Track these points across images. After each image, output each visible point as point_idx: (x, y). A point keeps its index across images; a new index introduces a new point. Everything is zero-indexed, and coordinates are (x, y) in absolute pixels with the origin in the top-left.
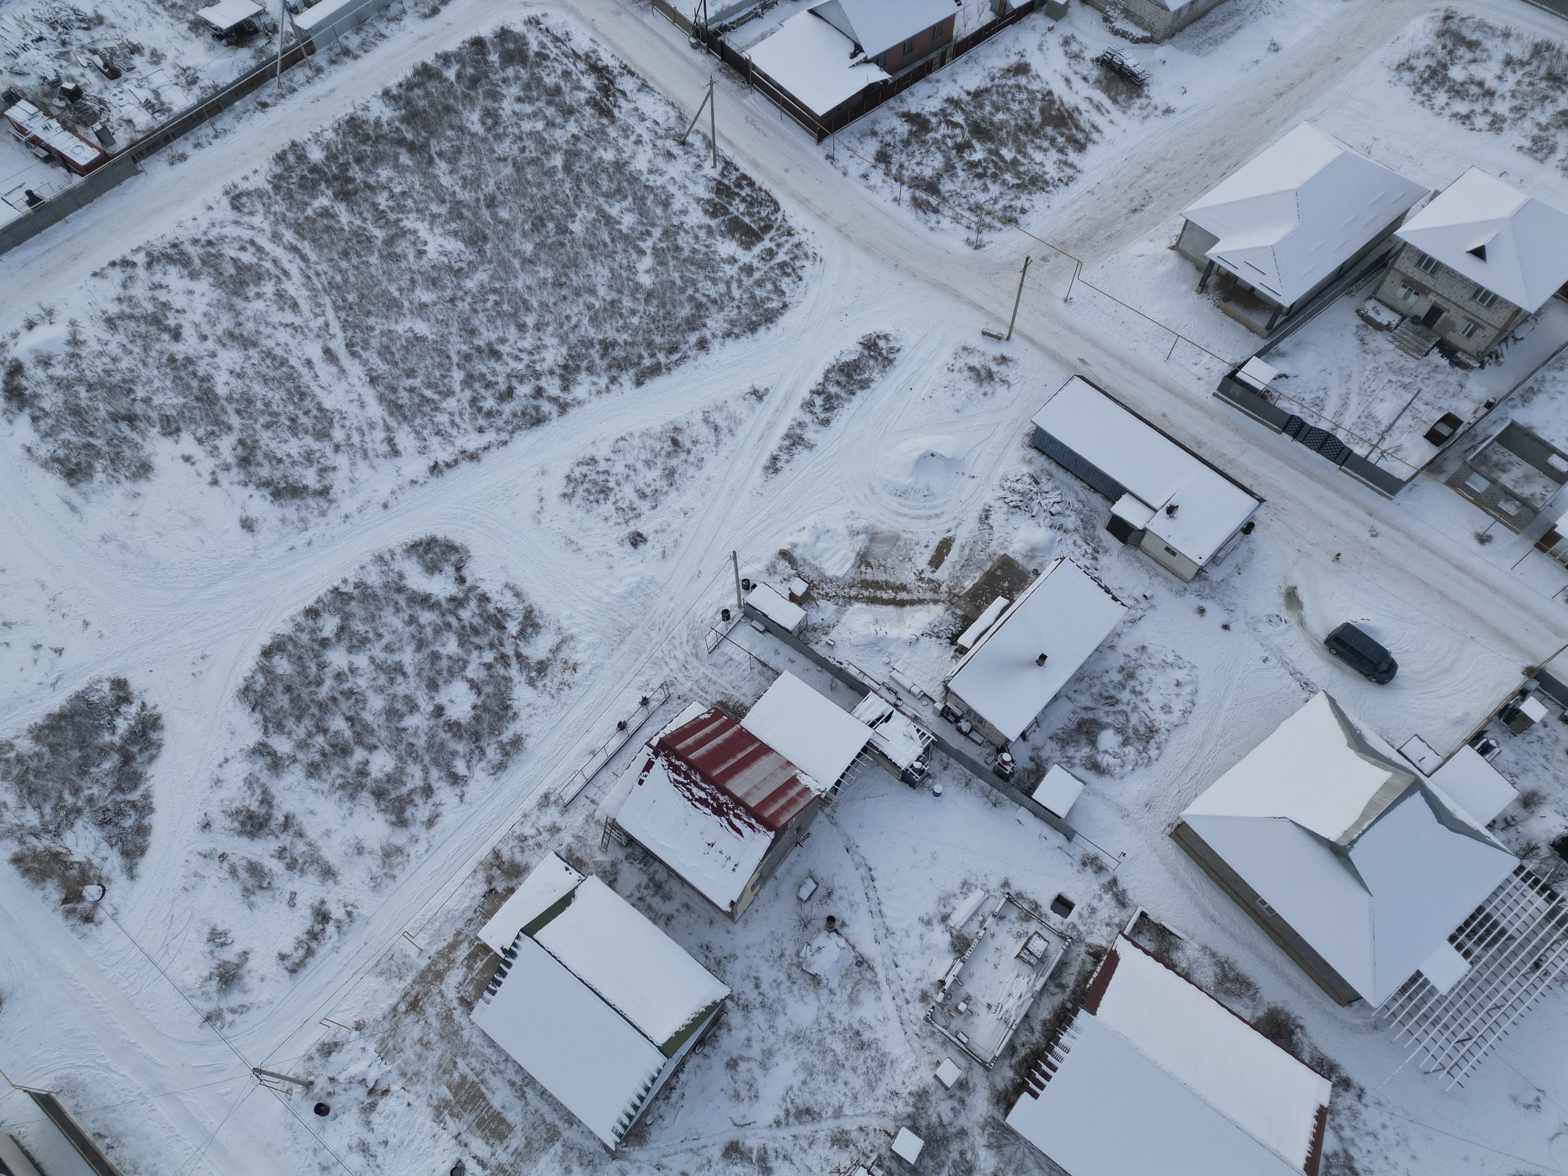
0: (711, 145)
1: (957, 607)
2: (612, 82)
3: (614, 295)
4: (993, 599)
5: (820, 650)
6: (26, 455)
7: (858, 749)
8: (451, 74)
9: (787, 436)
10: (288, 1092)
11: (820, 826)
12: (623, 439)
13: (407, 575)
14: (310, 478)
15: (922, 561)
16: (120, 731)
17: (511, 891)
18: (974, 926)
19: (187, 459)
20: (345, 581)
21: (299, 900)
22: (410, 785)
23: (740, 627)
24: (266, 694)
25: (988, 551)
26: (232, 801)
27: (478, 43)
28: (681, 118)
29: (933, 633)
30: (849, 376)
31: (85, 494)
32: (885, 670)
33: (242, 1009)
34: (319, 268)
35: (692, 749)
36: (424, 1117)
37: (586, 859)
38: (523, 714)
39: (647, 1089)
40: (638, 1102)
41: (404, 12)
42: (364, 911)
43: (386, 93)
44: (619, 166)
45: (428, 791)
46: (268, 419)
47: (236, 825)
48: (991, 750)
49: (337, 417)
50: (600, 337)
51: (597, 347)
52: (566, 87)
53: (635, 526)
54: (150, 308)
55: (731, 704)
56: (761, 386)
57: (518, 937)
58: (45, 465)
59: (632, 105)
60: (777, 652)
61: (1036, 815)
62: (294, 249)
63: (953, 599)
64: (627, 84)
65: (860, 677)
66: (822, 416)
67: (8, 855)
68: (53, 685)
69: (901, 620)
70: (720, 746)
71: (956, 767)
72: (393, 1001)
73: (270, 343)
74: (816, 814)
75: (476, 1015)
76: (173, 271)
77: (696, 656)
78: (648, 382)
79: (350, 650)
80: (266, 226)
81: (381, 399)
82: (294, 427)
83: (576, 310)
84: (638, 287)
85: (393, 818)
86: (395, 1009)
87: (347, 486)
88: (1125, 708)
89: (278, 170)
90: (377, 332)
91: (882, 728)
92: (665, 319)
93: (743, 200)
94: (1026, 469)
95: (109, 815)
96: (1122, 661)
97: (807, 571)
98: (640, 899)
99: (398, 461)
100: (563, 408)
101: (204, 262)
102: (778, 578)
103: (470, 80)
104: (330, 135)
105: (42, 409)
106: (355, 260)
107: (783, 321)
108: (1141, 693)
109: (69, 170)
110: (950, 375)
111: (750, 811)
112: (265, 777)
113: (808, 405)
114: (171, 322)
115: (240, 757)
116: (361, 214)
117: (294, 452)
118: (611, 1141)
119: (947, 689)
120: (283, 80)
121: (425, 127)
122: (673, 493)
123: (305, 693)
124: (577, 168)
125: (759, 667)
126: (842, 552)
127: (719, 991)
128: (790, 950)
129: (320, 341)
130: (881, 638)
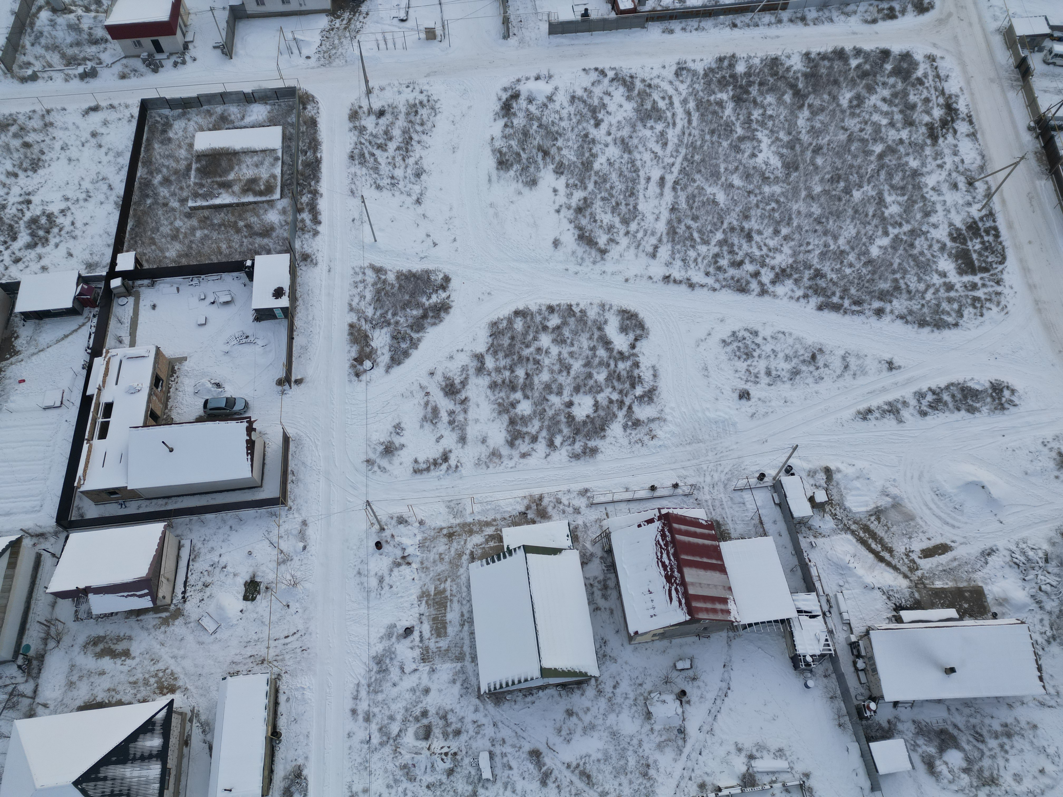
0: (989, 195)
1: (918, 591)
2: (953, 121)
3: (847, 248)
4: (948, 607)
5: (804, 543)
6: (489, 141)
7: (779, 618)
8: (854, 63)
9: (890, 404)
10: (372, 524)
11: (720, 638)
12: (784, 333)
13: (609, 323)
14: (602, 240)
15: (918, 545)
16: (431, 301)
17: (534, 522)
18: (766, 779)
19: (555, 191)
20: (578, 305)
21: (442, 441)
22: (529, 429)
23: (765, 490)
24: (502, 333)
25: (971, 575)
26: (450, 371)
27: (886, 54)
28: (982, 168)
29: (888, 594)
30: (965, 397)
31: (499, 177)
32: (837, 588)
33: (383, 470)
34: (693, 131)
35: (681, 532)
36: (415, 592)
37: (581, 539)
38: (608, 440)
39: (520, 682)
40: (510, 683)
41: (855, 12)
42: (463, 471)
43: (807, 55)
44: (916, 173)
45: (534, 439)
46: (607, 195)
47: (444, 384)
48: (867, 693)
49: (640, 217)
50: (819, 267)
51: (812, 271)
52: (920, 107)
53: (749, 387)
54: (596, 102)
55: (723, 528)
56: (897, 361)
57: (519, 547)
58: (494, 151)
59: (955, 142)
60: (775, 522)
61: (862, 756)
62: (689, 113)
63: (919, 584)
64: (962, 127)
65: (815, 579)
66: (924, 408)
67: (350, 322)
68: (422, 258)
69: (872, 568)
70: (698, 545)
71: (833, 682)
72: (444, 525)
73: (638, 156)
74: (722, 630)
75: (473, 565)
76: (622, 89)
77: (725, 486)
78: (826, 311)
79: (554, 341)
80: (684, 93)
81: (669, 222)
82: (615, 209)
83: (816, 242)
84: (867, 252)
85: (509, 439)
86: (441, 529)
87: (617, 257)
88: (985, 750)
89: (714, 66)
90: (696, 185)
91: (804, 618)
92: (868, 281)
93: (983, 243)
94: (1046, 546)
95: (399, 336)
96: (1010, 720)
97: (834, 492)
98: (591, 585)
99: (651, 261)
100: (763, 292)
101: (639, 93)
102: (812, 481)
103: (863, 72)
104: (757, 61)
105: (512, 123)
106: (715, 138)
107: (946, 333)
108: (1006, 752)
109: (613, 8)
110: (1041, 447)
111: (686, 593)
112: (472, 371)
113: (920, 396)
114: (600, 116)
115: (469, 353)
116: (738, 114)
117: (605, 222)
118: (484, 688)
119: (867, 633)
120: (756, 17)
121: (815, 86)
122: (788, 385)
123: (518, 345)
124: (886, 160)
125: (757, 521)
126: (867, 498)
127: (593, 670)
128: (648, 686)
129: (663, 171)
130: (849, 569)
